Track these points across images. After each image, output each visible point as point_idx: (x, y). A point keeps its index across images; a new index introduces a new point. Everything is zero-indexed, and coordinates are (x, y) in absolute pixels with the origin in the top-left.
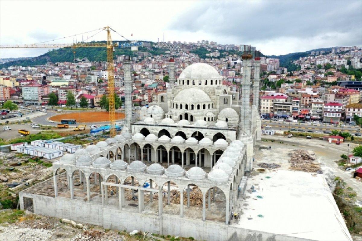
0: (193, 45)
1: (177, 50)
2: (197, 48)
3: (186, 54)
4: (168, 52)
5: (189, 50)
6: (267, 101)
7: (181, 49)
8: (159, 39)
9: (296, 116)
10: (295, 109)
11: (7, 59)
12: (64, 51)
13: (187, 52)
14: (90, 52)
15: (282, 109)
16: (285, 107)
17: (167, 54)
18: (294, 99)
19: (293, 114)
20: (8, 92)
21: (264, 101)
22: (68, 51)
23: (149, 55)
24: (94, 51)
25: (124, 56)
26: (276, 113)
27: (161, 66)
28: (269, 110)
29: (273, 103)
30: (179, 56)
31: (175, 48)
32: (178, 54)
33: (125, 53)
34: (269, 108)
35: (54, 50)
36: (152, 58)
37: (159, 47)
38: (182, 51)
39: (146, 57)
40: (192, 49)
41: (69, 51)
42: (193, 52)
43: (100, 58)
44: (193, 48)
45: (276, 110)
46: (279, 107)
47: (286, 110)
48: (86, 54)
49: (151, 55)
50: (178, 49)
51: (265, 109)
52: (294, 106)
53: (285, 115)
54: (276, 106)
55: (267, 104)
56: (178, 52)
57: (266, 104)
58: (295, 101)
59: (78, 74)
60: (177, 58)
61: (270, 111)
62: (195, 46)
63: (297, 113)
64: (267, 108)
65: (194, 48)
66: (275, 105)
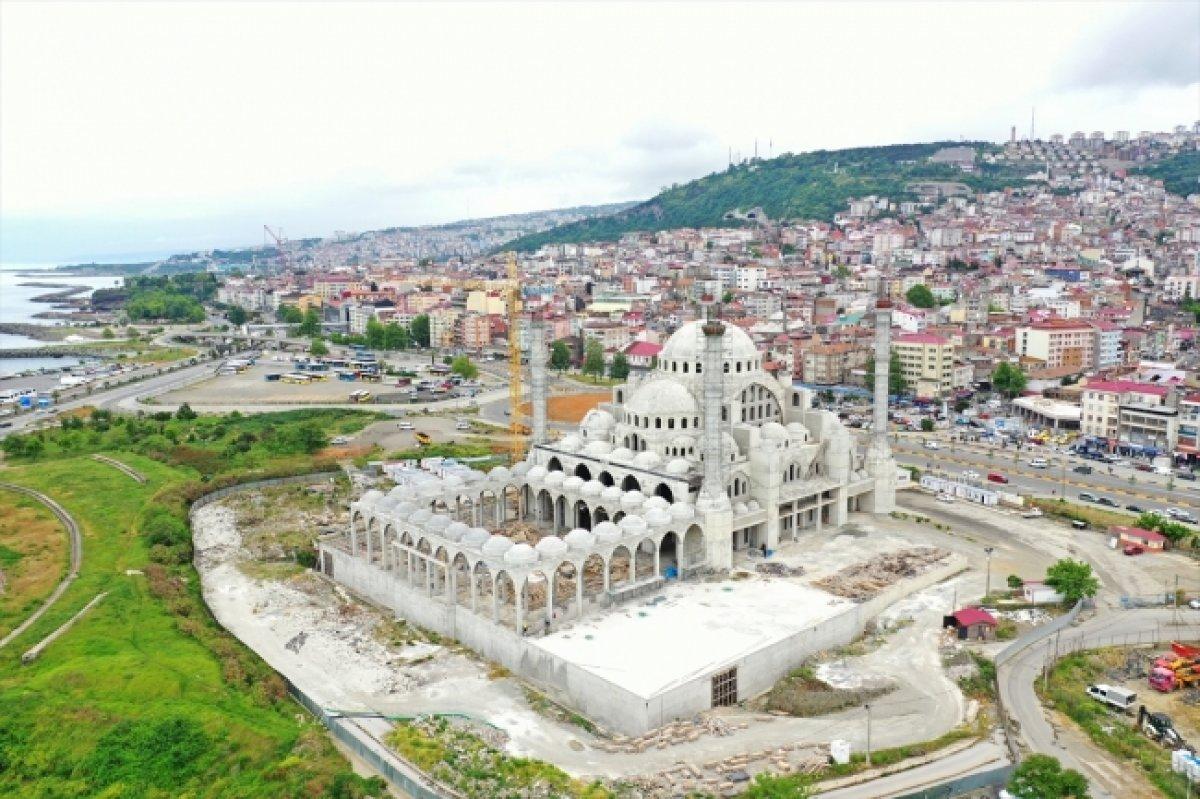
0: (1151, 143)
1: (1077, 167)
2: (1163, 156)
3: (1107, 181)
4: (1041, 176)
5: (1131, 164)
6: (1101, 397)
7: (1095, 164)
8: (1014, 129)
9: (1189, 456)
10: (1189, 430)
11: (573, 211)
12: (701, 188)
13: (1117, 174)
14: (772, 189)
15: (1145, 426)
16: (1154, 422)
17: (1032, 182)
18: (1185, 399)
19: (1180, 446)
20: (487, 329)
21: (1091, 396)
22: (711, 189)
23: (963, 192)
24: (785, 186)
25: (873, 198)
26: (1124, 438)
27: (974, 235)
28: (1104, 426)
29: (1116, 405)
30: (1078, 191)
31: (1071, 159)
32: (1078, 182)
33: (880, 188)
34: (1105, 421)
35: (675, 188)
36: (970, 202)
37: (1007, 159)
38: (1096, 171)
39: (950, 200)
40: (1142, 158)
41: (714, 189)
42: (1146, 172)
43: (798, 206)
44: (1147, 154)
45: (1126, 427)
46: (1137, 419)
47: (1153, 432)
48: (760, 197)
49: (969, 191)
50: (1083, 164)
51: (1094, 423)
52: (1183, 422)
53: (1151, 447)
54: (1127, 418)
55: (1100, 409)
56: (1079, 176)
57: (1095, 408)
58: (1186, 406)
59: (677, 275)
60: (1068, 199)
61: (1108, 431)
62: (1158, 146)
63: (1194, 445)
64: (1100, 419)
65: (1154, 154)
66: (1124, 412)
